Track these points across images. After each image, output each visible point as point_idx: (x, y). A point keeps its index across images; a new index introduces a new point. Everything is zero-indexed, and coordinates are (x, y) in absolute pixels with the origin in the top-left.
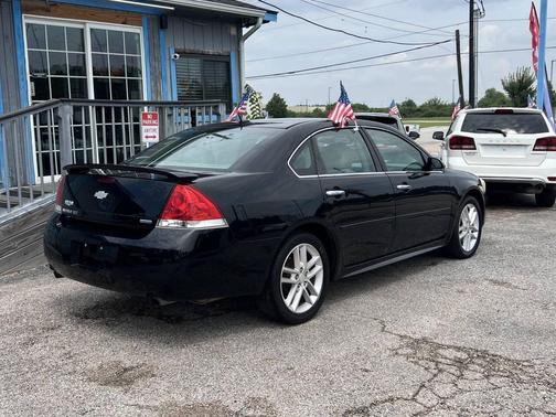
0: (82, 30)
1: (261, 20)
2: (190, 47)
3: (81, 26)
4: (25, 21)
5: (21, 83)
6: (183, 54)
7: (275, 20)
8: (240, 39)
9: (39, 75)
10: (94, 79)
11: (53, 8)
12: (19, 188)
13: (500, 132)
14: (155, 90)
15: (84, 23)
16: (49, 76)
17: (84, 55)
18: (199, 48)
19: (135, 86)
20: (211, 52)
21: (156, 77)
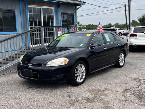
0: (40, 8)
1: (82, 5)
2: (65, 12)
3: (40, 7)
4: (28, 6)
5: (27, 22)
6: (63, 13)
7: (85, 4)
8: (76, 9)
9: (31, 20)
10: (43, 21)
11: (34, 3)
12: (28, 48)
13: (143, 33)
14: (57, 23)
15: (41, 7)
16: (33, 20)
17: (41, 15)
18: (67, 12)
19: (52, 22)
20: (69, 13)
21: (57, 20)
